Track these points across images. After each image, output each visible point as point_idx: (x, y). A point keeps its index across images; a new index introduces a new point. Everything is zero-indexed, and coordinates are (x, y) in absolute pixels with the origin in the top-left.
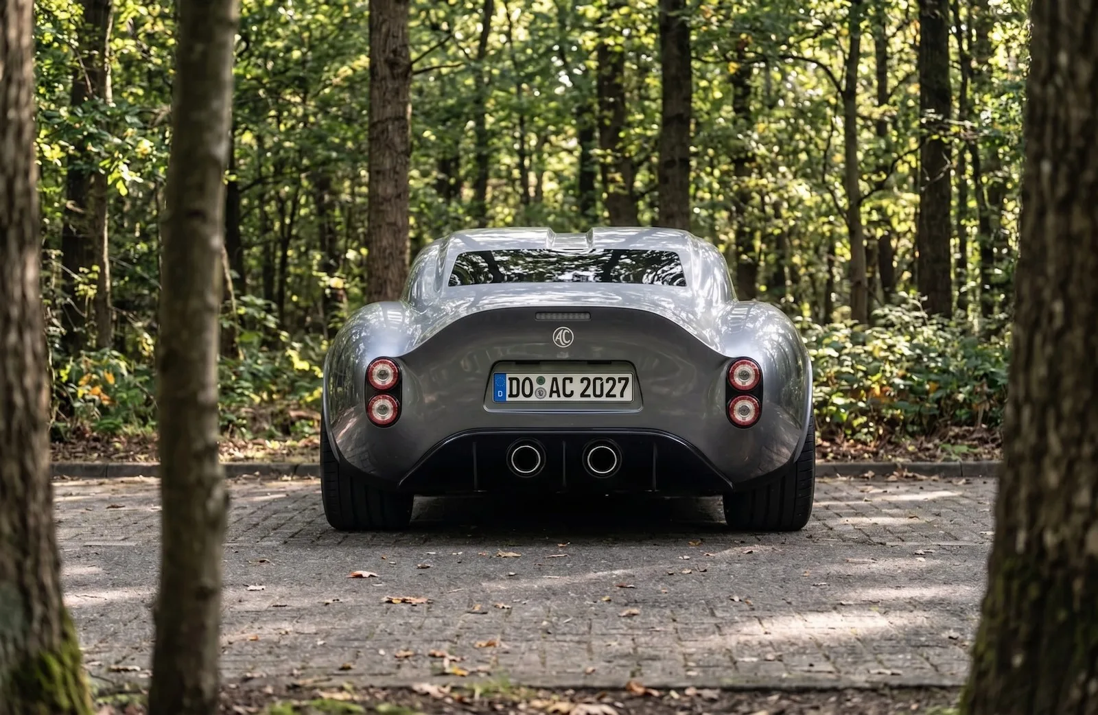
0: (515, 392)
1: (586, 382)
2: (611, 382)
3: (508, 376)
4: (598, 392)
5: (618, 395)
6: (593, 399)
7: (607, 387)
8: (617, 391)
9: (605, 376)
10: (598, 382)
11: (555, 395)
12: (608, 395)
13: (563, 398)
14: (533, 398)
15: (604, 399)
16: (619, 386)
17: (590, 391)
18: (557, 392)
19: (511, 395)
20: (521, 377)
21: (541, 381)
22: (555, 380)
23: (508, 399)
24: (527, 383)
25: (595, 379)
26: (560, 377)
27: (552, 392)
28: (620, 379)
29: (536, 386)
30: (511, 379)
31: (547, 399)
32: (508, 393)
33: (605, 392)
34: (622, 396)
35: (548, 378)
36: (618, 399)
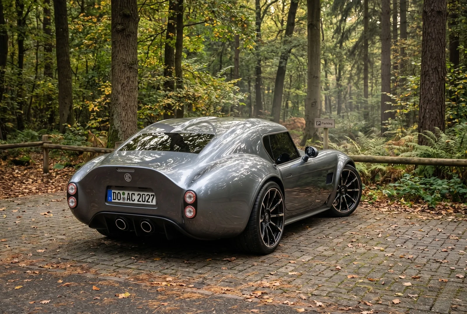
0: (115, 198)
1: (139, 195)
2: (148, 196)
3: (113, 191)
4: (144, 200)
5: (151, 202)
6: (142, 203)
7: (147, 198)
8: (150, 200)
9: (146, 194)
10: (144, 196)
11: (129, 200)
12: (147, 202)
13: (131, 202)
14: (121, 201)
15: (146, 203)
16: (151, 198)
17: (141, 200)
18: (129, 199)
19: (113, 199)
20: (117, 192)
21: (124, 194)
22: (129, 194)
23: (113, 201)
24: (119, 194)
25: (143, 195)
26: (131, 193)
27: (128, 199)
28: (152, 195)
29: (122, 196)
30: (114, 193)
31: (126, 202)
32: (113, 198)
33: (146, 200)
34: (152, 202)
35: (126, 193)
36: (151, 203)
